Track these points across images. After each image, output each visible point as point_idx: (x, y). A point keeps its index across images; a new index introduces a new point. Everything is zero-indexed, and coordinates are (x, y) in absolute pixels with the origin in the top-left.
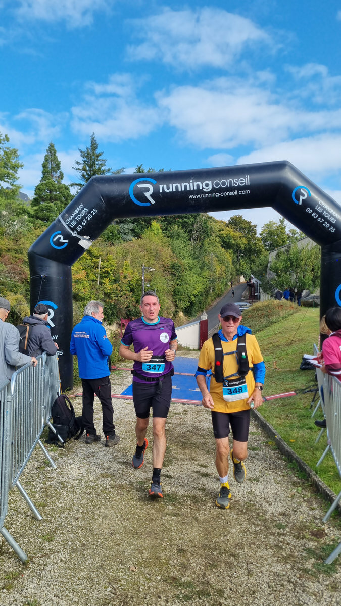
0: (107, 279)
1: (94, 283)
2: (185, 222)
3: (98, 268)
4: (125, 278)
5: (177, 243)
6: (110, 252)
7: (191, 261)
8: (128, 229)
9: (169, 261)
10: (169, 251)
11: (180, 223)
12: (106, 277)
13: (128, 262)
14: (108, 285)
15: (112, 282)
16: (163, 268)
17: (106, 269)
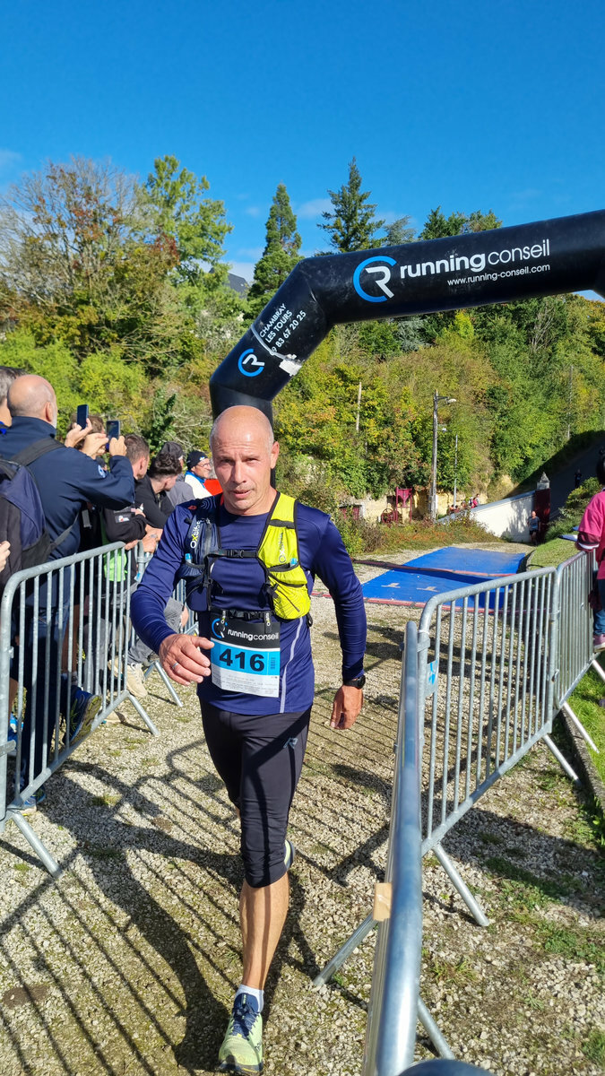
0: (372, 421)
1: (349, 427)
2: (520, 309)
3: (356, 401)
4: (403, 417)
5: (503, 351)
6: (377, 373)
7: (528, 383)
8: (414, 330)
9: (485, 384)
10: (487, 367)
11: (511, 311)
12: (369, 417)
13: (410, 388)
14: (374, 431)
15: (380, 425)
16: (473, 397)
17: (371, 403)
